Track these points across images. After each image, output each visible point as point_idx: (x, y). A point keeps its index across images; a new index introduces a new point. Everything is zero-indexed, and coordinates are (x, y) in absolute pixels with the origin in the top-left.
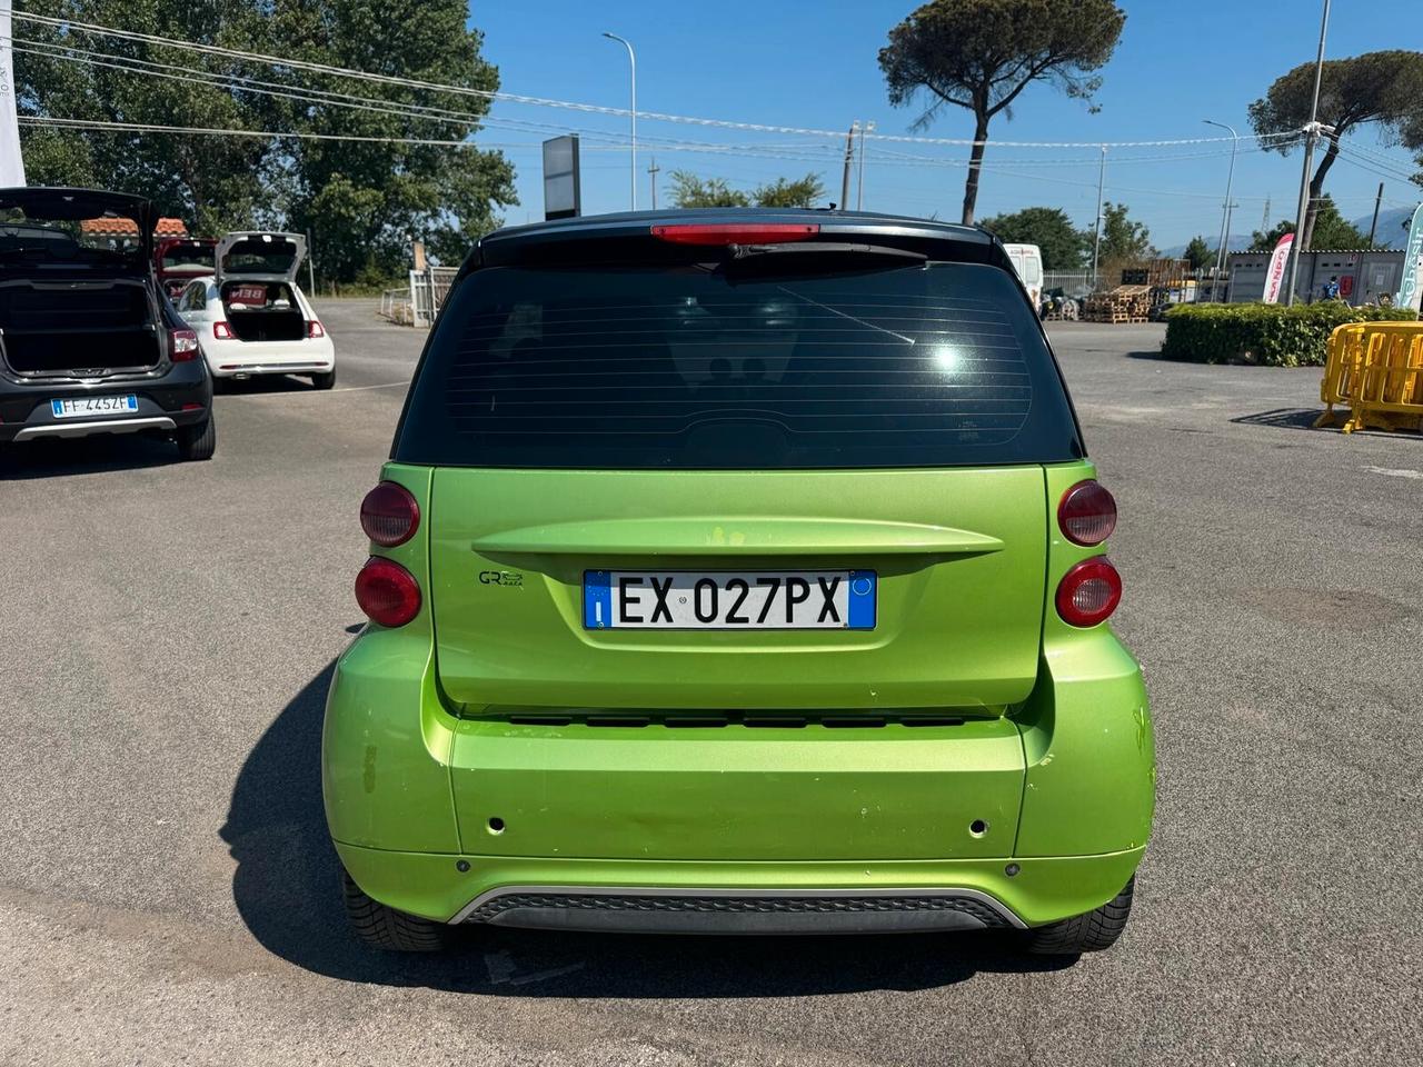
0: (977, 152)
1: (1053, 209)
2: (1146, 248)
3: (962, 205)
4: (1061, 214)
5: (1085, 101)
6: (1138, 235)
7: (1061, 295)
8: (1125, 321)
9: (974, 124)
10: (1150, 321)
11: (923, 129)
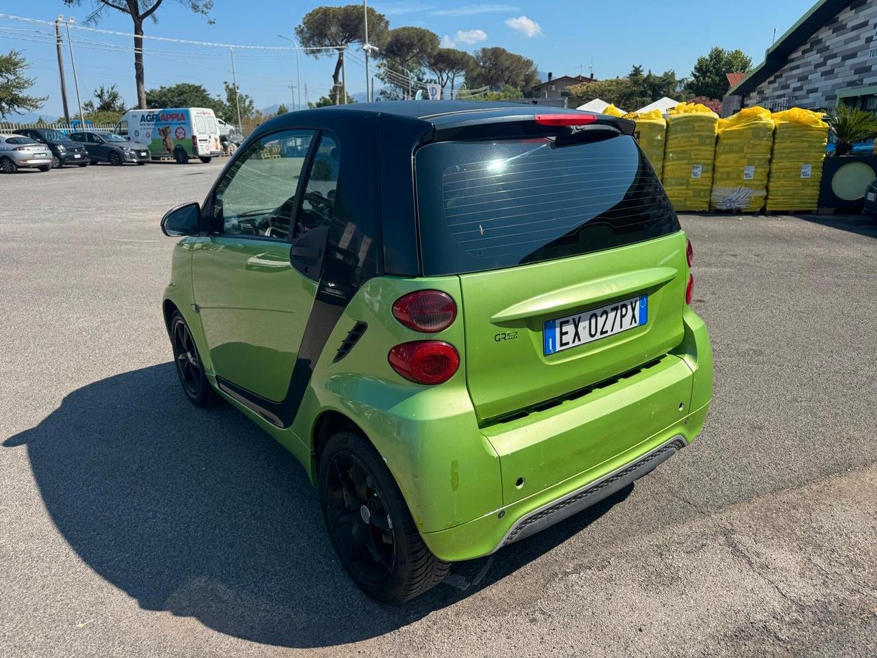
0: (138, 43)
1: (197, 85)
2: (254, 111)
3: (135, 80)
4: (202, 88)
5: (204, 15)
6: (247, 103)
7: (226, 140)
8: (268, 158)
9: (133, 24)
10: (282, 156)
11: (94, 24)
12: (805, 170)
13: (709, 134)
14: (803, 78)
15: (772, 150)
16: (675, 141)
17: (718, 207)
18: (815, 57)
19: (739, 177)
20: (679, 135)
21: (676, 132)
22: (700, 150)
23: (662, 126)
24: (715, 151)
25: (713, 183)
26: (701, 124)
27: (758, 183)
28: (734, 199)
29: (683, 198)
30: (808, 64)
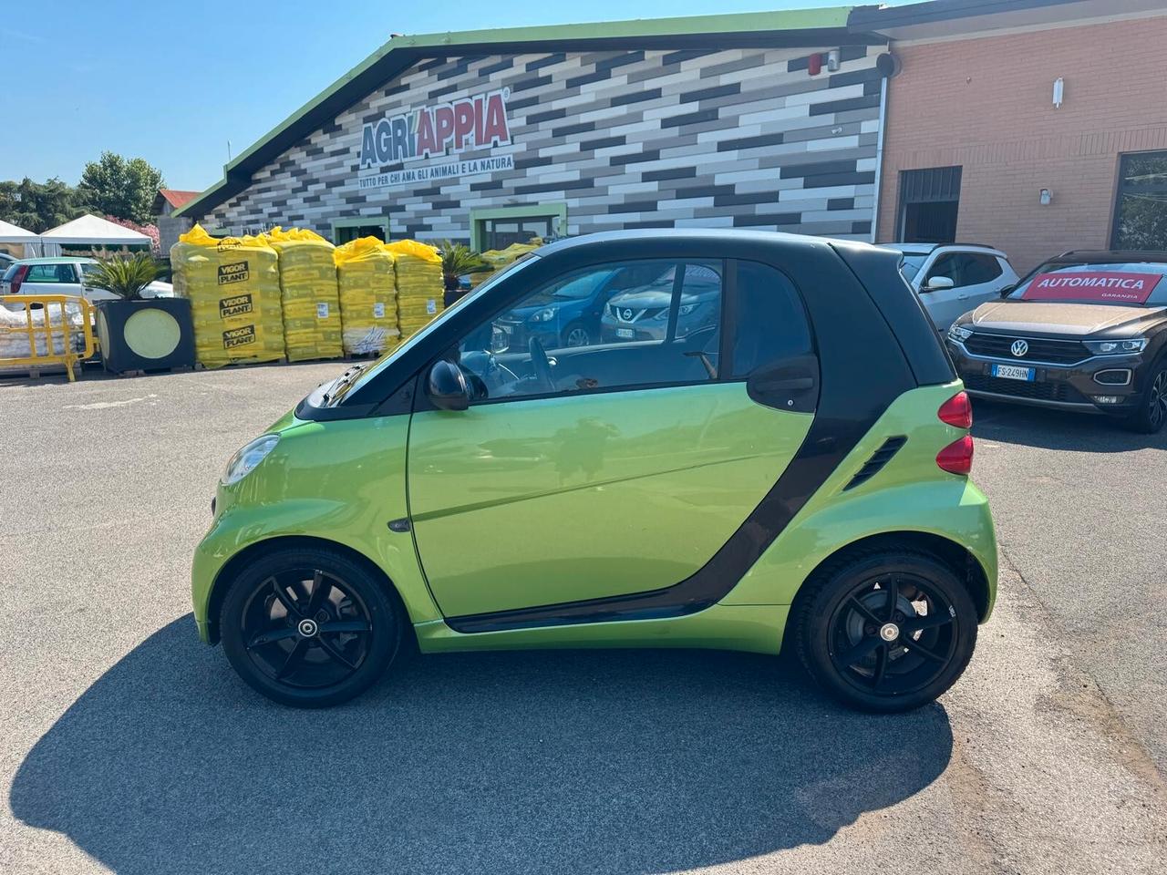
12: (430, 307)
13: (330, 266)
14: (280, 203)
15: (396, 286)
16: (293, 273)
17: (355, 352)
18: (288, 181)
19: (370, 316)
20: (296, 267)
21: (291, 263)
22: (322, 285)
23: (274, 255)
24: (339, 286)
25: (342, 324)
26: (318, 254)
27: (390, 321)
28: (369, 340)
29: (313, 344)
30: (283, 187)
